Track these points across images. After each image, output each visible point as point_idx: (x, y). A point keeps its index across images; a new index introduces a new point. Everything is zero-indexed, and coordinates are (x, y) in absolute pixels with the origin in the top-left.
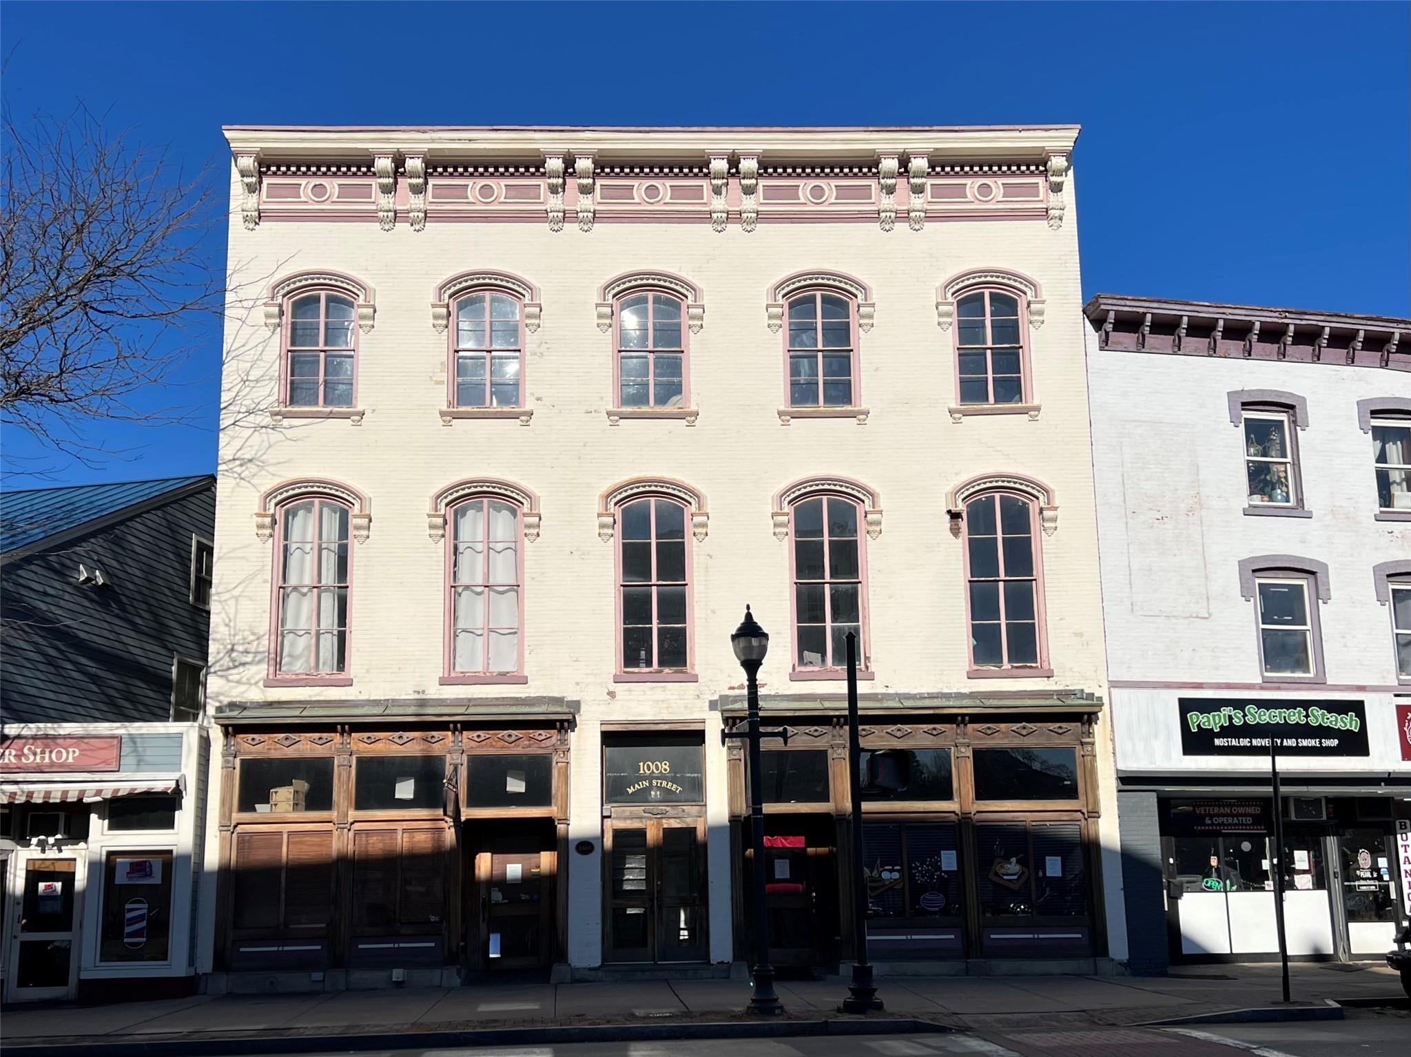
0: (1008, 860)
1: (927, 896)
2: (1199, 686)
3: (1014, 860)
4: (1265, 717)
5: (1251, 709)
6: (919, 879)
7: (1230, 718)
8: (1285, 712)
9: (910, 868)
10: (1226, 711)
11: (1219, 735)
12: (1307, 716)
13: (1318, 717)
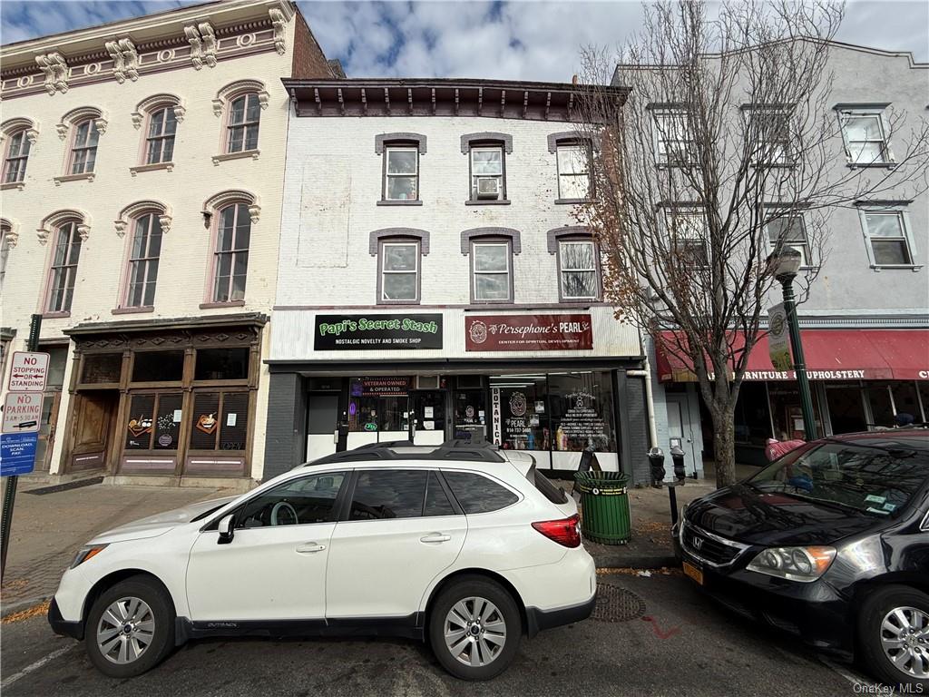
0: (208, 416)
1: (163, 437)
2: (332, 308)
3: (211, 416)
4: (372, 325)
5: (364, 321)
6: (161, 427)
7: (348, 326)
8: (386, 323)
9: (158, 420)
10: (345, 323)
11: (339, 338)
12: (401, 324)
13: (408, 325)
